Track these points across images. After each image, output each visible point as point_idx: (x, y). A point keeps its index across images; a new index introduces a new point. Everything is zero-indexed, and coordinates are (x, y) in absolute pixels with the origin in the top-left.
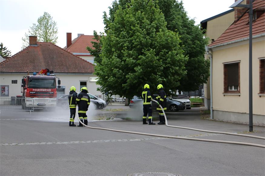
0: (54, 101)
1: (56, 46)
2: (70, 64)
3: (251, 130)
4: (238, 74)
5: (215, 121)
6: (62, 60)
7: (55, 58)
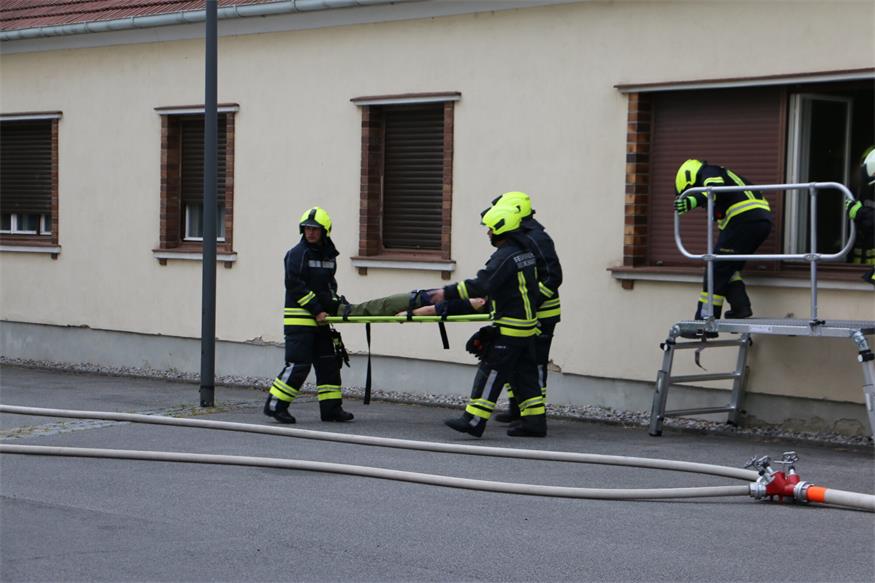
3: (207, 402)
4: (50, 169)
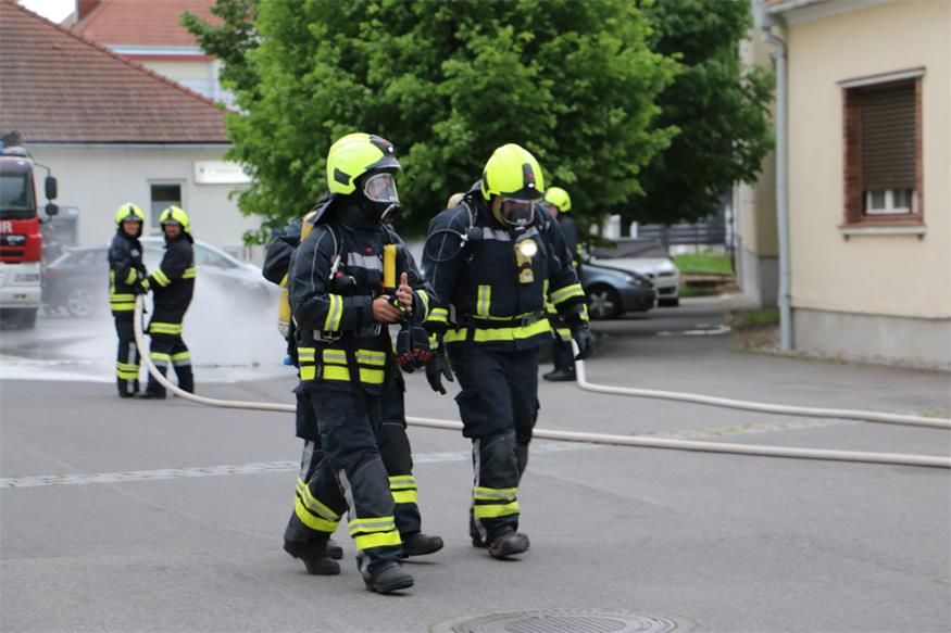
0: (29, 278)
1: (28, 12)
2: (99, 98)
4: (914, 135)
5: (805, 358)
6: (57, 78)
7: (21, 70)
